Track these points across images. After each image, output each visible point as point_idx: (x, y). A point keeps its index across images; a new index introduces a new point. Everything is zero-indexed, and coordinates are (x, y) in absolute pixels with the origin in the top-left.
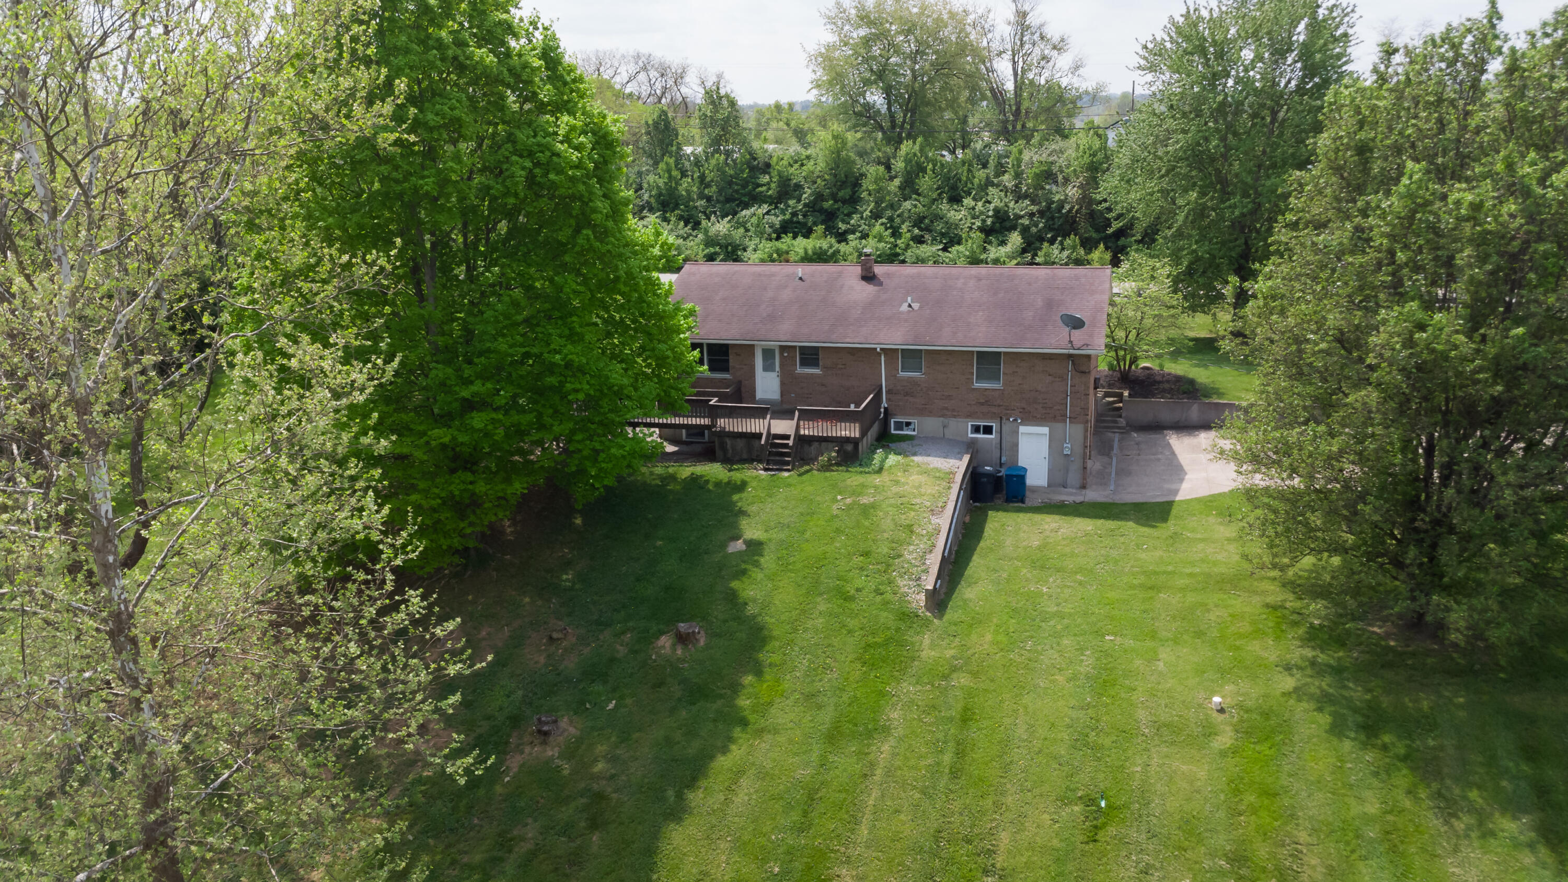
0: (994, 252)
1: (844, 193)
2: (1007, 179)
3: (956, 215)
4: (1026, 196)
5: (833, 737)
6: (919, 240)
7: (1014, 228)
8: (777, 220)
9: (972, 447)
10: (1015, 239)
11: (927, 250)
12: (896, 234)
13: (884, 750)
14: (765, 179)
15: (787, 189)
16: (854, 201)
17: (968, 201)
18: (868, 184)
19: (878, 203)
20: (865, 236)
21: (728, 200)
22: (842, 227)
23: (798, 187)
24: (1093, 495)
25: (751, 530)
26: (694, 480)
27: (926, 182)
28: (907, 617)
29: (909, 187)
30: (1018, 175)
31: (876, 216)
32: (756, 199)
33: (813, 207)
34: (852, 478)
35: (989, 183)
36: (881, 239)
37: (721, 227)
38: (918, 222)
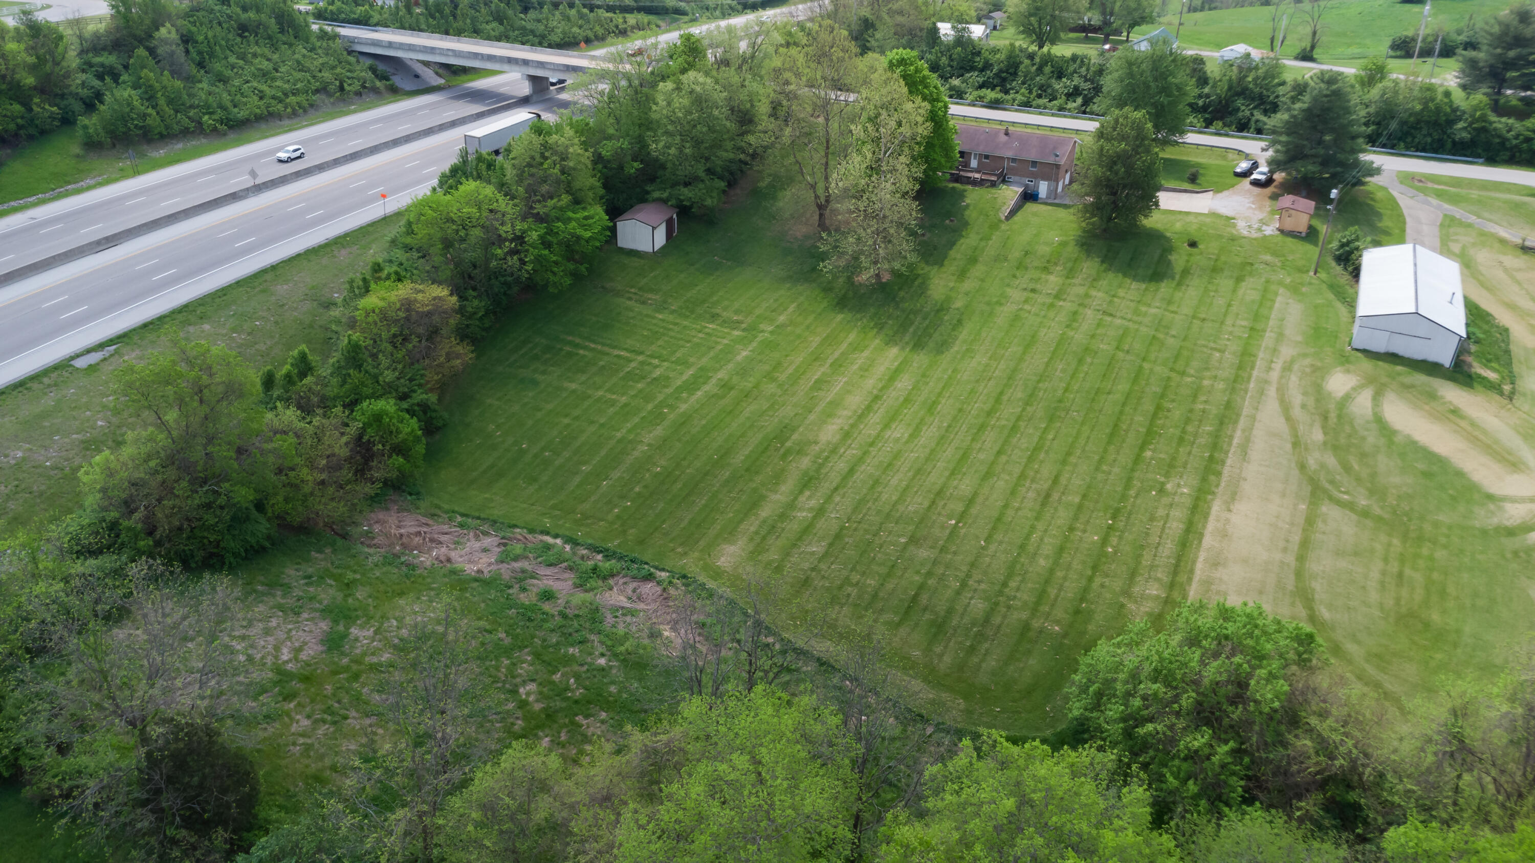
0: (1071, 105)
1: (1012, 70)
2: (1083, 70)
3: (1058, 86)
4: (1089, 80)
6: (1039, 96)
7: (1080, 94)
8: (981, 80)
9: (1027, 186)
10: (1079, 100)
11: (1041, 101)
12: (1030, 92)
13: (990, 242)
14: (978, 59)
15: (987, 66)
16: (1015, 74)
17: (1064, 80)
18: (1022, 67)
19: (1025, 76)
20: (1017, 92)
21: (961, 68)
22: (1009, 86)
23: (992, 65)
24: (1056, 201)
25: (968, 201)
26: (953, 188)
27: (1047, 69)
28: (1000, 221)
29: (1040, 70)
30: (1088, 70)
31: (1024, 83)
32: (973, 69)
33: (997, 75)
34: (993, 190)
35: (1075, 72)
36: (1023, 95)
37: (956, 82)
38: (1041, 87)
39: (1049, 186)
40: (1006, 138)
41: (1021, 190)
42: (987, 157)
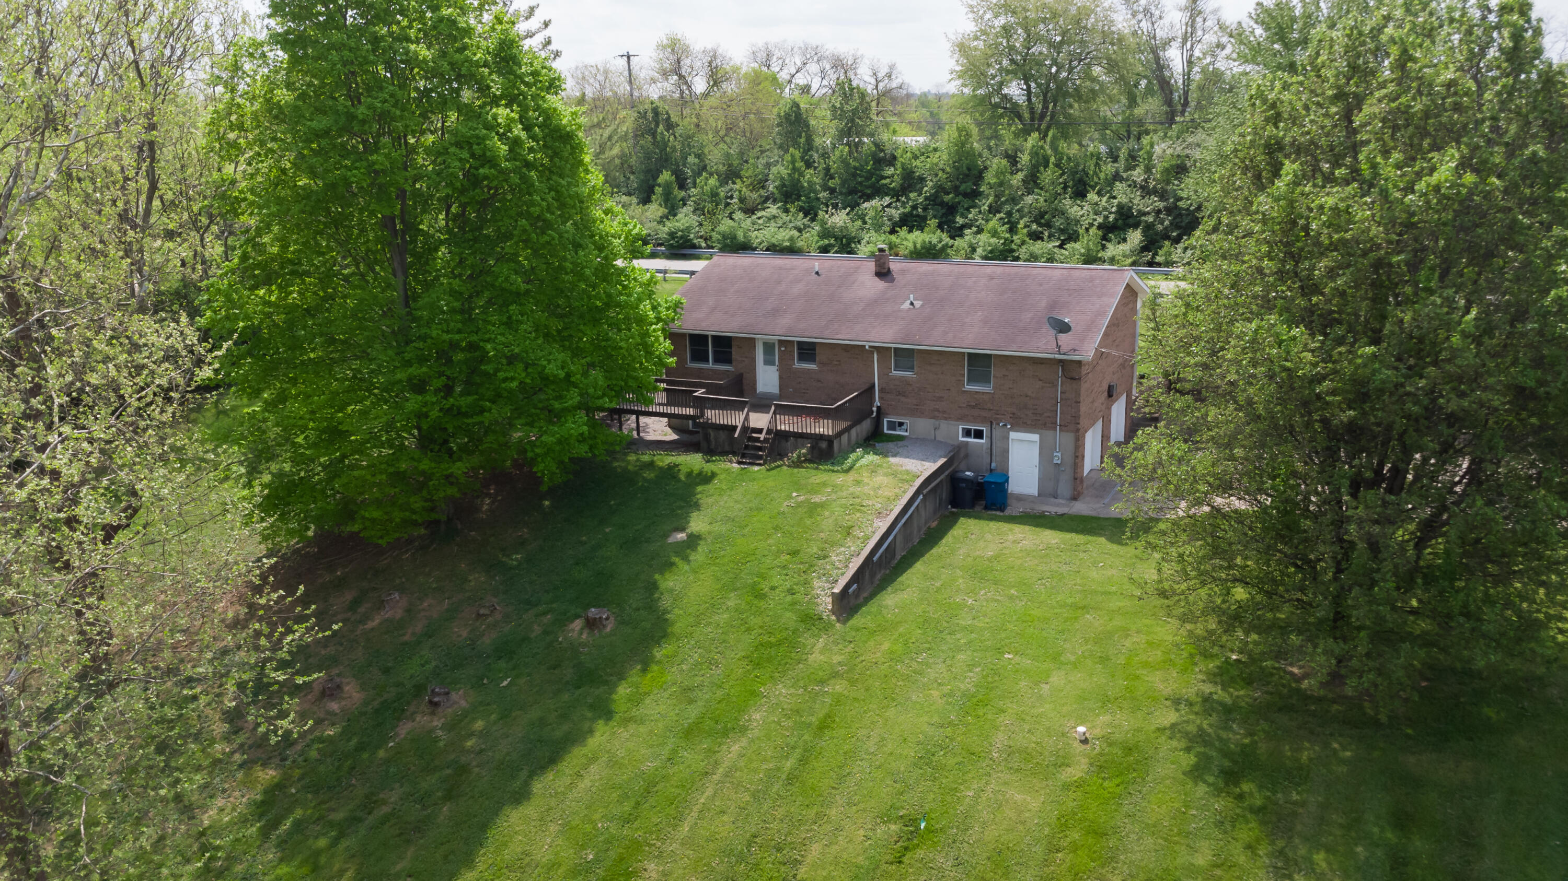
0: (1113, 250)
1: (967, 187)
2: (1138, 175)
3: (1075, 210)
4: (1155, 192)
5: (690, 733)
6: (1036, 236)
7: (1136, 226)
8: (896, 214)
9: (957, 452)
10: (1135, 237)
11: (1038, 247)
12: (1013, 230)
14: (890, 171)
15: (911, 181)
16: (975, 194)
17: (1092, 196)
18: (990, 177)
19: (997, 197)
20: (980, 231)
21: (852, 192)
22: (960, 220)
23: (922, 180)
25: (697, 524)
27: (1048, 176)
28: (810, 620)
29: (1032, 182)
30: (1148, 170)
31: (993, 210)
32: (878, 192)
33: (934, 200)
34: (817, 476)
35: (1117, 177)
36: (995, 234)
37: (839, 219)
38: (1039, 217)
39: (1045, 452)
40: (880, 284)
41: (928, 468)
42: (807, 351)
